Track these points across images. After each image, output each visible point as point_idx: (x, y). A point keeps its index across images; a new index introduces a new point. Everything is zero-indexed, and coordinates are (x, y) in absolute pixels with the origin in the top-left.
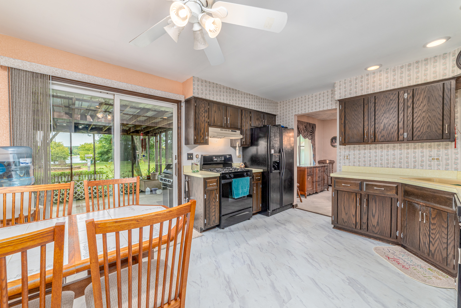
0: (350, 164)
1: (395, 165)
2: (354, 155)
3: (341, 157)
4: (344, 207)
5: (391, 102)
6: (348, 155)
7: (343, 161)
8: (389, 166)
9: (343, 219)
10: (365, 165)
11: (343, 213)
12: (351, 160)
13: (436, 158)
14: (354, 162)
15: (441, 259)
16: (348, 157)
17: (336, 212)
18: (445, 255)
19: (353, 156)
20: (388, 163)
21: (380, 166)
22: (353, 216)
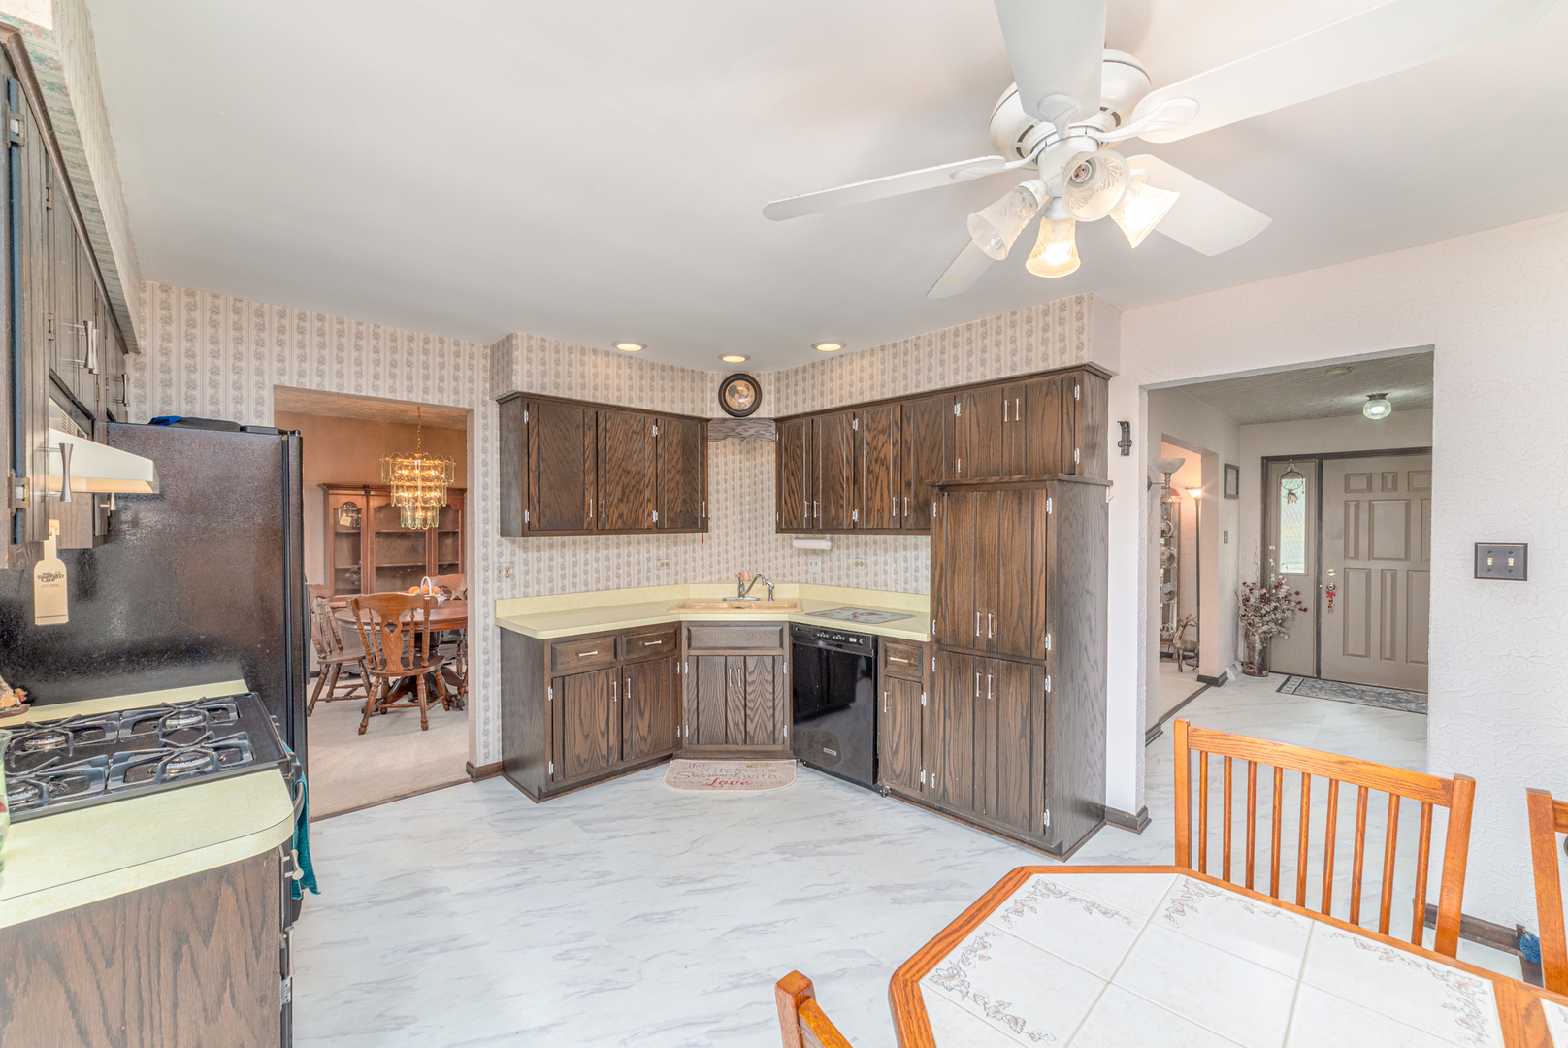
0: (516, 592)
1: (610, 584)
2: (526, 562)
3: (489, 574)
4: (581, 719)
5: (634, 436)
6: (509, 564)
7: (497, 584)
8: (599, 586)
9: (578, 757)
10: (551, 591)
11: (579, 737)
12: (517, 579)
13: (665, 561)
14: (526, 585)
15: (765, 737)
16: (511, 572)
17: (561, 743)
18: (770, 728)
19: (523, 568)
20: (598, 581)
21: (584, 588)
22: (602, 734)
